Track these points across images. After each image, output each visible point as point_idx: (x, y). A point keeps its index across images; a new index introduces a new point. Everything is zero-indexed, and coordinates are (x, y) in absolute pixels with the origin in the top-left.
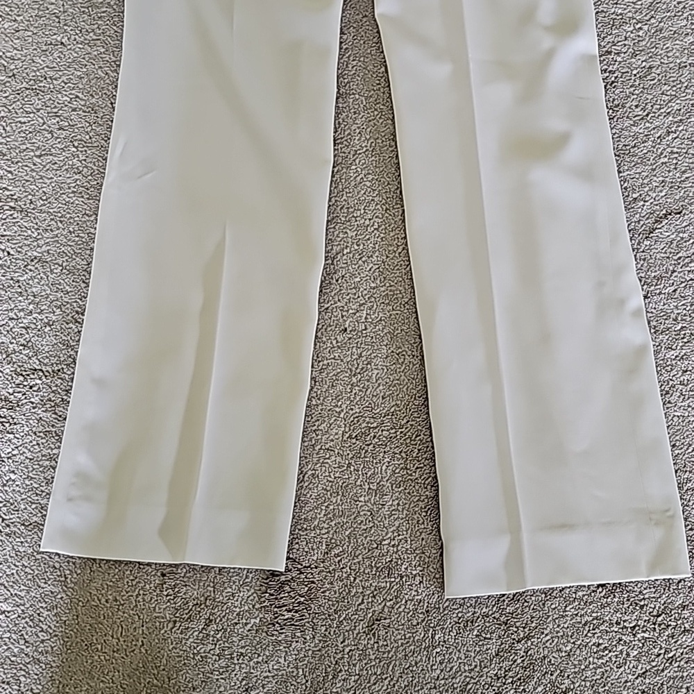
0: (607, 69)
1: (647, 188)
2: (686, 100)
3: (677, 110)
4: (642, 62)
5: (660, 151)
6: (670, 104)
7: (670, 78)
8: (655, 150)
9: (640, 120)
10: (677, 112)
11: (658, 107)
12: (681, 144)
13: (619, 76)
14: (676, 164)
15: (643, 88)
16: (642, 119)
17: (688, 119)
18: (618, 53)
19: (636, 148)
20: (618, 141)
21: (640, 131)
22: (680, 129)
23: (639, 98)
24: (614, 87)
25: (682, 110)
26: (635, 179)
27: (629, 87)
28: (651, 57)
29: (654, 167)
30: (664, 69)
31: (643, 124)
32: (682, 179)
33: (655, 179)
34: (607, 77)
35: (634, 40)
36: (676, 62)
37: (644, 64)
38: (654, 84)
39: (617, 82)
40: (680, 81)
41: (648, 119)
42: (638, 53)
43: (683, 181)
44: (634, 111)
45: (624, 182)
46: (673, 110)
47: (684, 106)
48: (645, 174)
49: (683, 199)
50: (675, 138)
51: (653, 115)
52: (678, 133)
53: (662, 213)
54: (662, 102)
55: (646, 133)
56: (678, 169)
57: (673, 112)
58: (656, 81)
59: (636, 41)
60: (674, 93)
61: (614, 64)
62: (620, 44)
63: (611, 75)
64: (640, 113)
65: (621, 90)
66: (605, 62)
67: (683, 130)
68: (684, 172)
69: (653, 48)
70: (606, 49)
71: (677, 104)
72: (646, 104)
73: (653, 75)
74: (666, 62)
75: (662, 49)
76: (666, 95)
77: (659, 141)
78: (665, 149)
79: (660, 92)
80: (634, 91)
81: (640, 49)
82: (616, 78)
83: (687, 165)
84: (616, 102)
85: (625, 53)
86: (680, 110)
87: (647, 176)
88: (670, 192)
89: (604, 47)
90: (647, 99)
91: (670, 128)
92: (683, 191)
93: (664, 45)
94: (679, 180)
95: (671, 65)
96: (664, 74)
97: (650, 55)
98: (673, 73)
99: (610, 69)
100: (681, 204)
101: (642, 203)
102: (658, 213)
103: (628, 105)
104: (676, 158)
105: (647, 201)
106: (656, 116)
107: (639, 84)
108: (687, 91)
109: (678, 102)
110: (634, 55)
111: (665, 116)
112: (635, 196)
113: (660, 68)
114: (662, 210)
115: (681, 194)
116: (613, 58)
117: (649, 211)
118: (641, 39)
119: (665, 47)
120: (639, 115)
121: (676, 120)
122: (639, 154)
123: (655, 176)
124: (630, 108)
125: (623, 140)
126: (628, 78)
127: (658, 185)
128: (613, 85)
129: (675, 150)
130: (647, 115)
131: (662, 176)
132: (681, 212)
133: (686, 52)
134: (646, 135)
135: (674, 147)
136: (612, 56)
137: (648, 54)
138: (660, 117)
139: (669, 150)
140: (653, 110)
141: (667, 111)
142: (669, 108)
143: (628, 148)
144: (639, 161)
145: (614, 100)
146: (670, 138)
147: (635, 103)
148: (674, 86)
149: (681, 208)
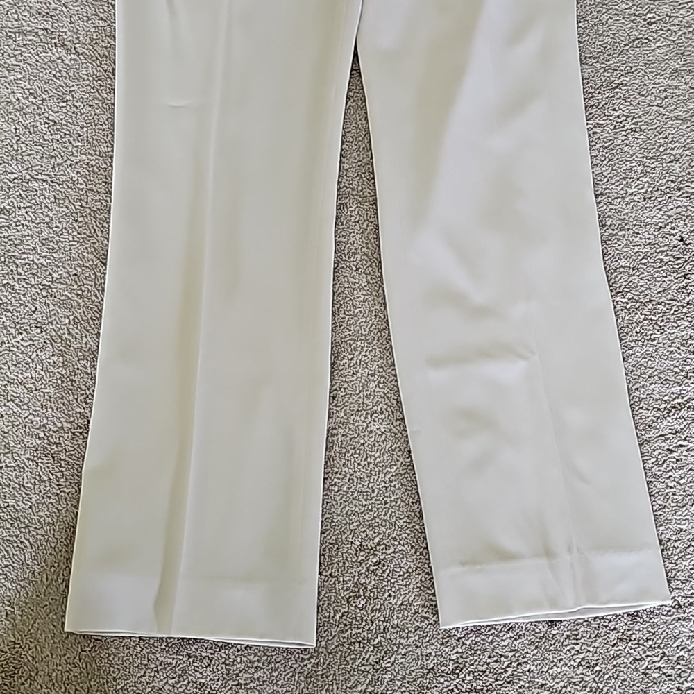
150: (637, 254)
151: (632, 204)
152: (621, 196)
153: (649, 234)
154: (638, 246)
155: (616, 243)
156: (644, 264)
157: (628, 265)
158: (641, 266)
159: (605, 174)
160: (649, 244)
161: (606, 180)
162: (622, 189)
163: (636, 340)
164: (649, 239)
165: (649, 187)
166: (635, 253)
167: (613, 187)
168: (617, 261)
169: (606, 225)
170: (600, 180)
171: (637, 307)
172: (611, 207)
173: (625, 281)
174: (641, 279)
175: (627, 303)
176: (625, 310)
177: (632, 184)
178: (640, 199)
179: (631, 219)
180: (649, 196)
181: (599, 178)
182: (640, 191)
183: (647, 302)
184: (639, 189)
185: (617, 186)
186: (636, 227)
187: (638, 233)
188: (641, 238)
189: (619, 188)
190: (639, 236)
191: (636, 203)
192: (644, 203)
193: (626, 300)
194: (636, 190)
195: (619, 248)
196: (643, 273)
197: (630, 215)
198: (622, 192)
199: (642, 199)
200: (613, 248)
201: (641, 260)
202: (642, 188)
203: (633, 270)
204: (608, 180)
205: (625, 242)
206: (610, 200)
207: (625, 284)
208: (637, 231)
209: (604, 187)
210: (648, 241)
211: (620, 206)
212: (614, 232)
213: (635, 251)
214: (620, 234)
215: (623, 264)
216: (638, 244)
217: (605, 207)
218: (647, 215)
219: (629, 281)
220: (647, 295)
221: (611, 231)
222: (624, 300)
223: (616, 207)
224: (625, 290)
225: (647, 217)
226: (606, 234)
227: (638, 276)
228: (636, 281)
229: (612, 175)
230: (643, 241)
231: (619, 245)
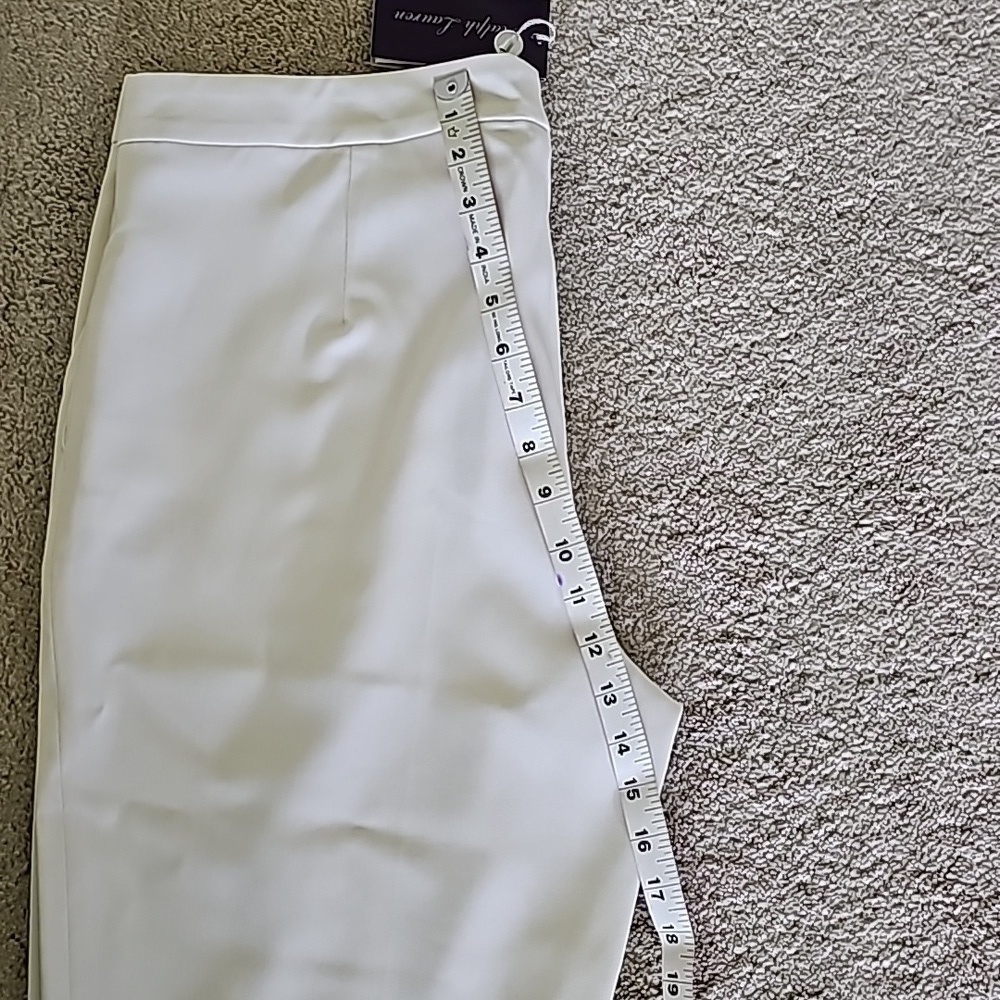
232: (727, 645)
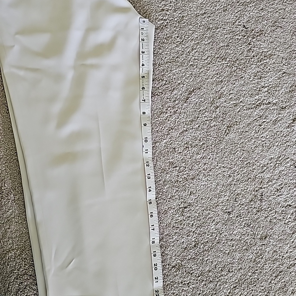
0: (163, 19)
1: (184, 78)
2: (200, 32)
3: (196, 38)
4: (179, 14)
5: (189, 59)
6: (193, 35)
7: (192, 21)
8: (187, 58)
9: (179, 44)
10: (196, 39)
11: (187, 37)
12: (199, 55)
13: (169, 22)
14: (197, 65)
15: (180, 27)
16: (180, 43)
17: (201, 42)
18: (168, 10)
19: (178, 58)
20: (170, 55)
21: (180, 50)
22: (198, 47)
23: (178, 33)
24: (167, 28)
25: (199, 38)
26: (178, 74)
27: (173, 27)
28: (183, 11)
29: (187, 67)
30: (189, 18)
31: (181, 46)
32: (200, 72)
33: (188, 73)
34: (163, 23)
35: (174, 3)
36: (194, 13)
37: (180, 15)
38: (185, 25)
39: (168, 25)
40: (197, 23)
41: (183, 43)
42: (177, 9)
43: (200, 73)
44: (176, 40)
45: (174, 76)
46: (194, 38)
47: (199, 36)
48: (183, 71)
49: (200, 82)
50: (196, 52)
51: (185, 41)
52: (197, 49)
53: (192, 89)
54: (189, 34)
55: (182, 50)
56: (198, 67)
57: (194, 39)
58: (186, 23)
59: (176, 3)
60: (194, 29)
61: (166, 16)
62: (168, 5)
63: (165, 22)
64: (179, 40)
65: (170, 29)
66: (162, 15)
67: (199, 48)
68: (201, 69)
69: (183, 7)
70: (162, 8)
71: (196, 35)
72: (182, 36)
73: (184, 20)
74: (190, 13)
75: (188, 7)
76: (191, 30)
77: (188, 54)
78: (191, 58)
79: (188, 29)
80: (176, 29)
81: (178, 7)
82: (167, 23)
83: (202, 65)
84: (168, 35)
85: (171, 10)
86: (197, 38)
87: (184, 72)
88: (195, 79)
89: (161, 7)
90: (182, 33)
91: (194, 47)
92: (200, 78)
93: (189, 5)
94: (198, 73)
95: (193, 15)
96: (189, 20)
97: (182, 10)
98: (194, 19)
99: (164, 18)
100: (200, 84)
101: (182, 85)
102: (190, 89)
103: (173, 37)
104: (197, 62)
105: (185, 84)
106: (187, 41)
107: (178, 26)
108: (200, 28)
109: (197, 33)
110: (175, 11)
111: (191, 41)
112: (179, 82)
113: (187, 17)
114: (191, 88)
115: (200, 80)
116: (165, 13)
117: (185, 89)
118: (178, 2)
119: (189, 6)
120: (179, 41)
121: (196, 43)
122: (180, 61)
123: (188, 71)
124: (174, 38)
125: (172, 55)
126: (173, 23)
127: (189, 76)
128: (166, 27)
129: (196, 58)
130: (183, 41)
131: (191, 71)
132: (200, 88)
133: (199, 8)
134: (182, 52)
135: (195, 56)
136: (165, 12)
137: (181, 10)
138: (188, 42)
139: (193, 58)
140: (185, 39)
141: (192, 39)
142: (192, 37)
143: (175, 58)
144: (180, 65)
145: (167, 34)
146: (194, 52)
147: (176, 36)
148: (194, 26)
149: (200, 87)
150: (227, 39)
151: (219, 15)
152: (213, 12)
153: (230, 28)
154: (226, 34)
155: (216, 36)
156: (231, 43)
157: (224, 45)
158: (229, 44)
159: (204, 2)
160: (231, 32)
161: (205, 6)
162: (213, 8)
163: (236, 80)
164: (230, 30)
165: (225, 4)
166: (226, 38)
167: (209, 8)
168: (219, 44)
169: (210, 28)
170: (203, 6)
171: (232, 64)
172: (210, 18)
173: (225, 53)
174: (231, 50)
175: (228, 63)
176: (228, 67)
177: (217, 4)
178: (222, 11)
179: (221, 22)
180: (226, 9)
181: (202, 5)
182: (221, 7)
183: (236, 60)
184: (220, 6)
185: (211, 7)
186: (224, 25)
187: (225, 28)
188: (227, 31)
189: (212, 8)
190: (225, 29)
191: (220, 14)
192: (224, 13)
193: (227, 62)
194: (219, 7)
195: (219, 38)
196: (231, 47)
197: (219, 20)
198: (213, 10)
199: (223, 11)
200: (216, 39)
201: (229, 41)
202: (222, 6)
203: (227, 47)
204: (206, 6)
205: (220, 34)
206: (209, 15)
207: (225, 54)
208: (224, 27)
209: (205, 9)
210: (230, 31)
211: (214, 17)
212: (215, 31)
213: (225, 37)
214: (217, 31)
215: (221, 45)
216: (226, 33)
217: (208, 19)
218: (227, 18)
219: (226, 52)
220: (235, 57)
221: (213, 31)
222: (226, 62)
223: (213, 18)
224: (226, 57)
225: (227, 19)
226: (211, 32)
227: (230, 49)
228: (229, 52)
229: (207, 3)
230: (228, 31)
231: (218, 36)
232: (163, 12)
